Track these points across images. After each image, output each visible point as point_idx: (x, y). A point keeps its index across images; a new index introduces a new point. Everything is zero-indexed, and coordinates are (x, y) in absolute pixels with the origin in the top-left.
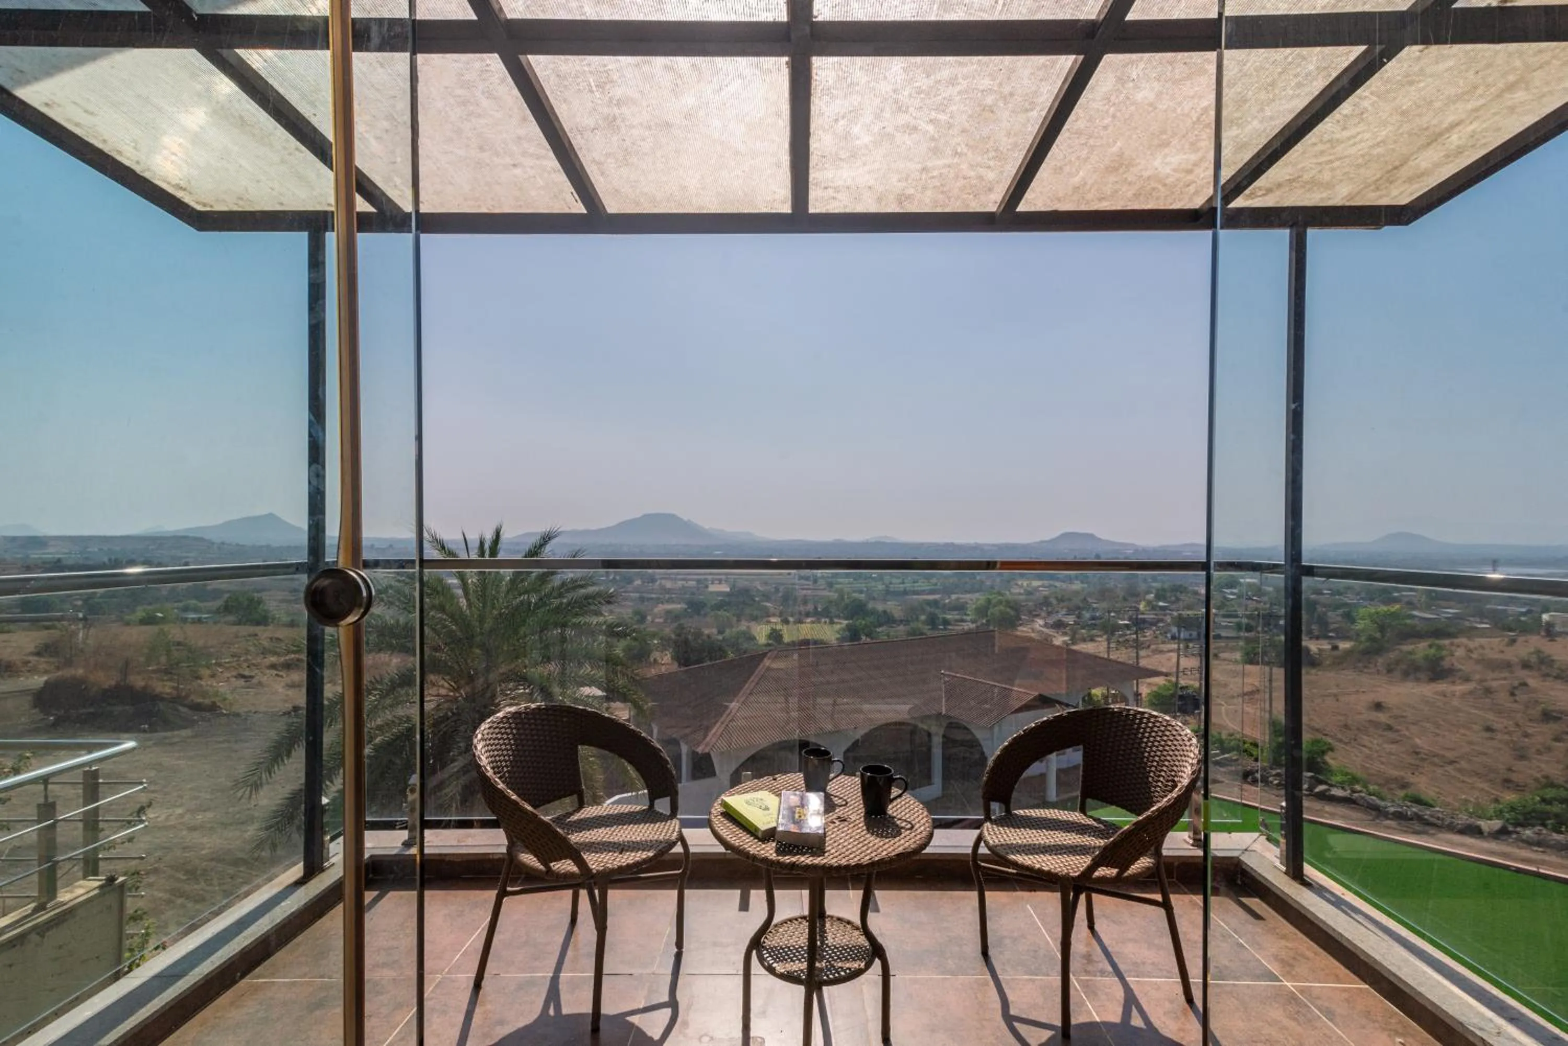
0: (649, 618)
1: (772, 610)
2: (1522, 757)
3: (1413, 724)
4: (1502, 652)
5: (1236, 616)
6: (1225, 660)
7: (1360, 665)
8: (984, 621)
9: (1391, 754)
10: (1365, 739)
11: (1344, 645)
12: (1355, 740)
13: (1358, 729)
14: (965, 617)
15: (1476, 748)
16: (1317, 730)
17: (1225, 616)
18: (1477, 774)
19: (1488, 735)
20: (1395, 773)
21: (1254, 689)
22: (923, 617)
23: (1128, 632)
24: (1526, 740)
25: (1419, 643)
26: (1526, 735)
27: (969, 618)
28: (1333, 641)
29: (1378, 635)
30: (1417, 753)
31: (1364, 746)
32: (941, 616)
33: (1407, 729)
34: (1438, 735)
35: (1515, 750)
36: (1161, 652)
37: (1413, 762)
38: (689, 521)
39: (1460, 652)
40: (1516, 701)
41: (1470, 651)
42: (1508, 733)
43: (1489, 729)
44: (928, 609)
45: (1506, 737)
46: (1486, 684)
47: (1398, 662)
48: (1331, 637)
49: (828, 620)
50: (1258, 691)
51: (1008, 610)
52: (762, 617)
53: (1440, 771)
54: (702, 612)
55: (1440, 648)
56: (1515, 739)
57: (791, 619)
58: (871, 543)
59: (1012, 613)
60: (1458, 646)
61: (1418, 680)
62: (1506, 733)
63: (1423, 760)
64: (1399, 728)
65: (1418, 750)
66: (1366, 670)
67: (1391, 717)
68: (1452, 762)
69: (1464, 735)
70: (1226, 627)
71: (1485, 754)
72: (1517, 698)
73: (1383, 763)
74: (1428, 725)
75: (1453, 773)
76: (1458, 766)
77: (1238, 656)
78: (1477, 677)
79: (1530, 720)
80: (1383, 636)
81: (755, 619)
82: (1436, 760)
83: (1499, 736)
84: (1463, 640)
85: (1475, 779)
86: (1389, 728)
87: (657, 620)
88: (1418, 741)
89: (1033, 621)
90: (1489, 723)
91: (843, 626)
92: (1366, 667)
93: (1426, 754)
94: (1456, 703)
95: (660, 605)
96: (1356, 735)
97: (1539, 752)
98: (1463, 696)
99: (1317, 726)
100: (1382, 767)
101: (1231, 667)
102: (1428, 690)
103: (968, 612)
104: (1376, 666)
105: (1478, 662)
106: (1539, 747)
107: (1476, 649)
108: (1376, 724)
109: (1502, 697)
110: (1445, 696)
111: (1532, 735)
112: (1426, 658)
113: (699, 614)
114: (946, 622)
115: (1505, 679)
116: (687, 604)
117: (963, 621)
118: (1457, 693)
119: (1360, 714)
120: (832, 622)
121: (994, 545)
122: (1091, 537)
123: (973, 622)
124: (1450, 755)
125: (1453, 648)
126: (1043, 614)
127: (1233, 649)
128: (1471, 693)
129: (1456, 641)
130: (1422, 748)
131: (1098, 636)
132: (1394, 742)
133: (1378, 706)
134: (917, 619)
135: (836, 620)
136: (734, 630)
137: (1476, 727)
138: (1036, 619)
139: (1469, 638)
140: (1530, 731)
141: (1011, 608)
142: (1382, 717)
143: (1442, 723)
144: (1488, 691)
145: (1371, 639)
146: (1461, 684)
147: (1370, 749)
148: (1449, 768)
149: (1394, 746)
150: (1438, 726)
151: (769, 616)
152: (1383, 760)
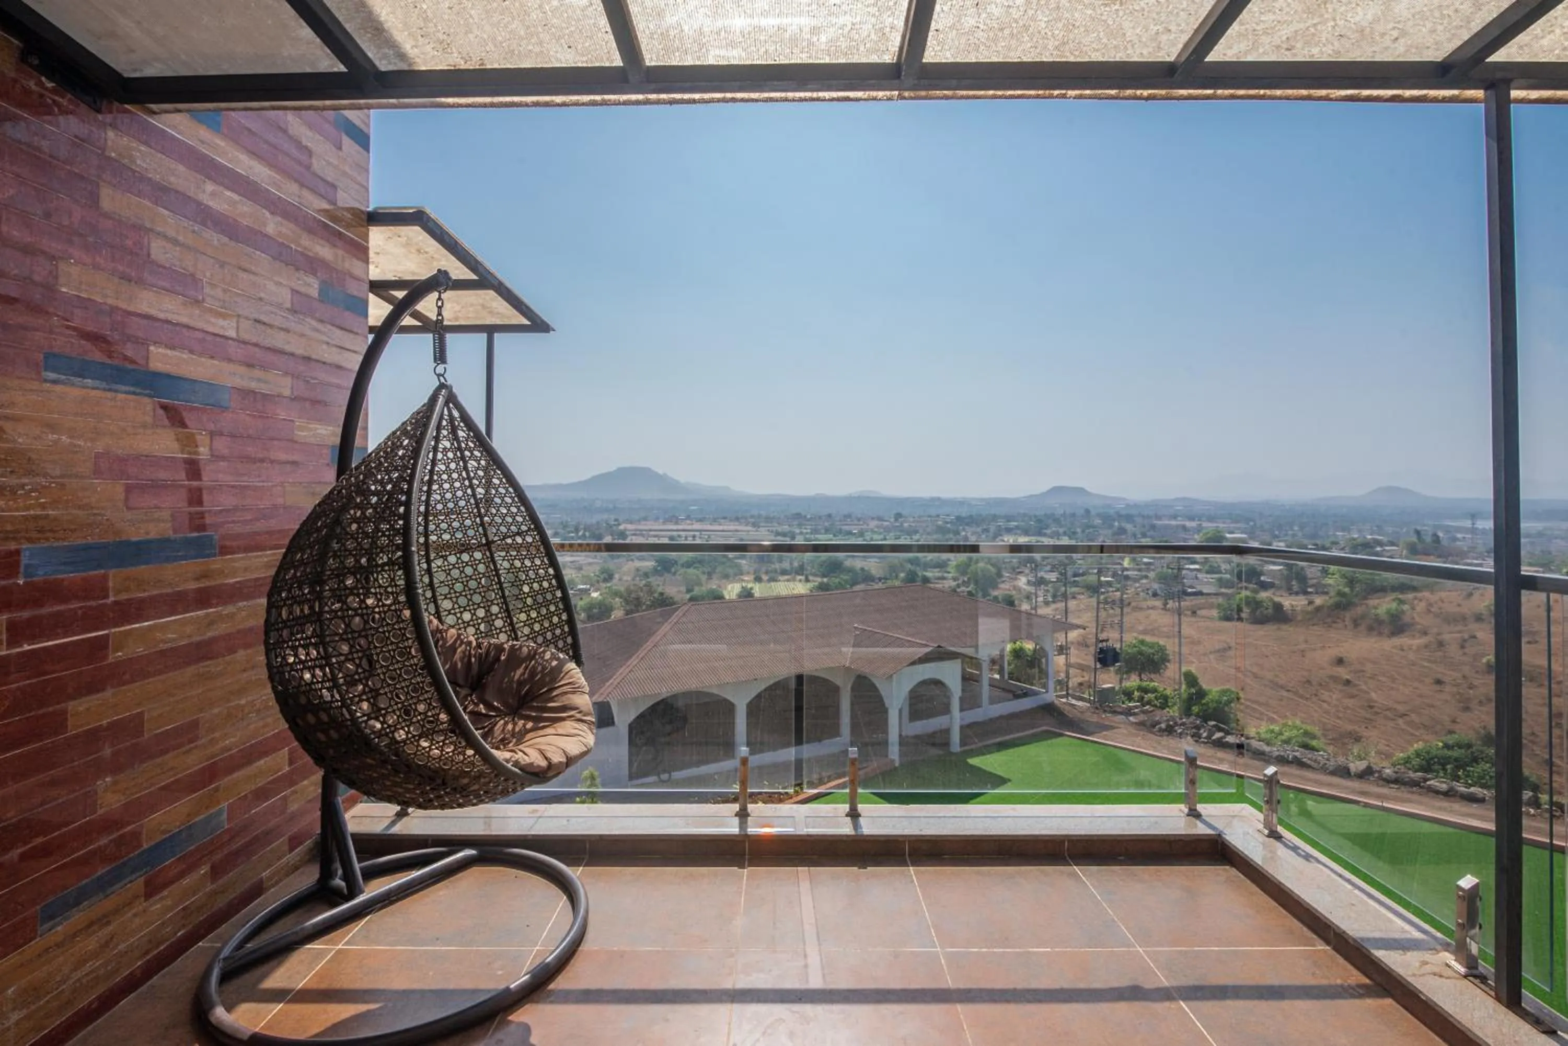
0: (617, 576)
1: (745, 568)
2: (1467, 709)
3: (1370, 678)
4: (1459, 605)
5: (1220, 572)
6: (1203, 617)
7: (1329, 620)
8: (966, 579)
9: (1347, 708)
10: (1325, 695)
11: (1319, 601)
12: (1316, 695)
13: (1321, 685)
14: (946, 575)
15: (1426, 701)
16: (1282, 687)
17: (1208, 572)
18: (1425, 726)
19: (1438, 687)
20: (1350, 727)
21: (1225, 645)
22: (902, 575)
23: (1111, 589)
24: (1471, 692)
25: (1384, 597)
26: (1471, 687)
27: (950, 575)
28: (1309, 597)
29: (1347, 590)
30: (1371, 707)
31: (1324, 701)
32: (920, 574)
33: (1366, 683)
34: (1392, 688)
35: (1460, 702)
36: (1141, 609)
37: (1368, 716)
38: (665, 474)
39: (1421, 607)
40: (1465, 654)
41: (1431, 605)
42: (1458, 685)
43: (1439, 682)
44: (909, 566)
45: (1455, 689)
46: (1439, 638)
47: (1363, 617)
48: (1311, 593)
49: (803, 578)
50: (1230, 648)
51: (989, 567)
52: (736, 575)
53: (1391, 724)
54: (673, 570)
55: (1401, 602)
56: (1461, 691)
57: (765, 578)
58: (854, 498)
59: (993, 570)
60: (1421, 600)
61: (1380, 634)
62: (1455, 685)
63: (1377, 713)
64: (1357, 682)
65: (1372, 704)
66: (1334, 625)
67: (1351, 672)
68: (1403, 715)
69: (1416, 688)
70: (1208, 583)
71: (1433, 706)
72: (1466, 650)
73: (1339, 718)
74: (1384, 679)
75: (1404, 727)
76: (1407, 718)
77: (1215, 613)
78: (1435, 630)
79: (1477, 672)
80: (1352, 590)
81: (726, 577)
82: (1388, 713)
83: (1447, 688)
84: (1426, 594)
85: (1422, 731)
86: (1348, 682)
87: (625, 578)
88: (1373, 695)
89: (1016, 579)
90: (1439, 676)
91: (816, 584)
92: (1335, 622)
93: (1379, 708)
94: (1411, 656)
95: (630, 562)
96: (1317, 690)
97: (1481, 703)
98: (1419, 649)
99: (1281, 682)
100: (1338, 721)
101: (1209, 624)
102: (1389, 644)
103: (949, 569)
104: (1344, 621)
105: (1437, 616)
106: (1482, 698)
107: (1436, 603)
108: (1335, 679)
109: (1453, 650)
110: (1403, 650)
111: (1476, 686)
112: (1388, 612)
113: (669, 571)
114: (926, 580)
115: (1460, 632)
116: (657, 561)
117: (943, 578)
118: (1414, 648)
119: (1323, 669)
120: (807, 580)
121: (982, 500)
122: (1081, 491)
123: (955, 579)
124: (1401, 708)
125: (1416, 602)
126: (1027, 571)
127: (1211, 606)
128: (1426, 646)
129: (1419, 595)
130: (1376, 702)
131: (1079, 594)
132: (1352, 697)
133: (1340, 661)
134: (897, 577)
135: (811, 578)
136: (704, 588)
137: (1428, 680)
138: (1019, 577)
139: (1432, 592)
140: (1476, 683)
141: (992, 565)
142: (1343, 673)
143: (1397, 676)
144: (1441, 644)
145: (1340, 594)
146: (1420, 638)
147: (1329, 704)
148: (1400, 721)
149: (1352, 701)
150: (1394, 680)
151: (742, 574)
152: (1341, 715)
